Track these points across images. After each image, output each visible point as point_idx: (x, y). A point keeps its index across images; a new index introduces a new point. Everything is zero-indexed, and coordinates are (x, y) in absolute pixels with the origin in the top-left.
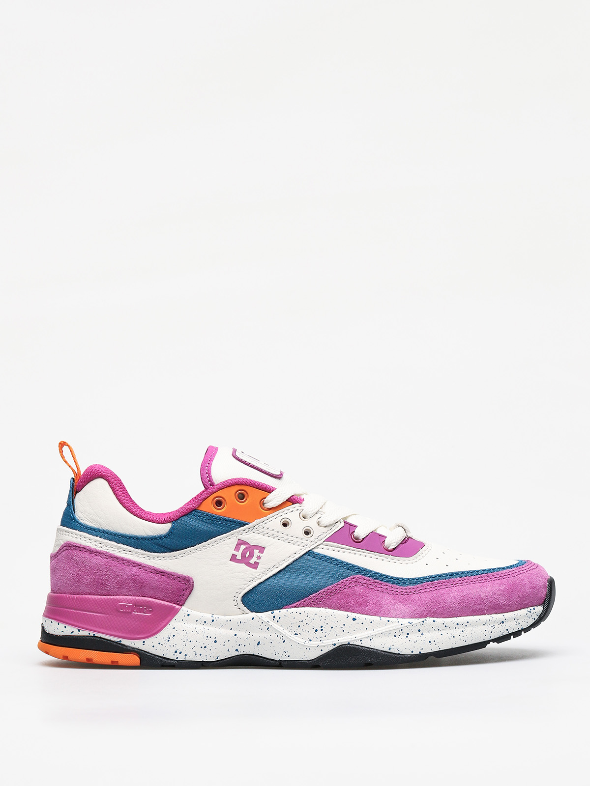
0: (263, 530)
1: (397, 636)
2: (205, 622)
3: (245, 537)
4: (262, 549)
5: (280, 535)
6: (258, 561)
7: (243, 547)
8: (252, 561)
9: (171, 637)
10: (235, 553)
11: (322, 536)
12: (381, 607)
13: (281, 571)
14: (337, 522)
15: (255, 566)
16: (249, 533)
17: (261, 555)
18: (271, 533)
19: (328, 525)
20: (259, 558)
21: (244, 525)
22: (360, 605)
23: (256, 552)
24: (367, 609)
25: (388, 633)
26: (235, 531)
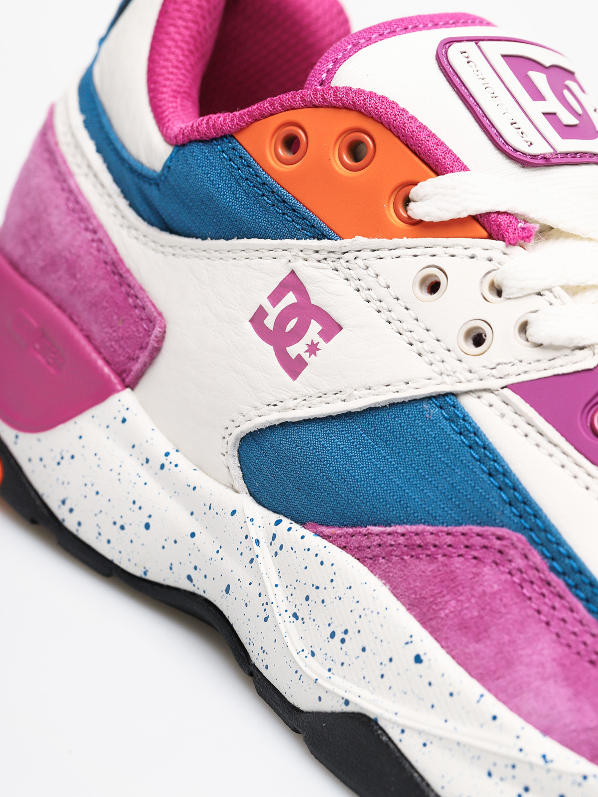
0: (362, 273)
1: (495, 778)
2: (147, 461)
3: (308, 272)
4: (331, 328)
5: (398, 311)
6: (306, 356)
7: (290, 298)
8: (294, 350)
9: (67, 457)
10: (267, 306)
11: (507, 369)
12: (509, 664)
13: (349, 415)
14: (582, 348)
15: (294, 367)
16: (323, 264)
17: (322, 344)
18: (379, 292)
19: (545, 342)
20: (313, 349)
21: (322, 236)
22: (464, 627)
23: (315, 327)
24: (473, 647)
25: (476, 755)
26: (294, 241)
